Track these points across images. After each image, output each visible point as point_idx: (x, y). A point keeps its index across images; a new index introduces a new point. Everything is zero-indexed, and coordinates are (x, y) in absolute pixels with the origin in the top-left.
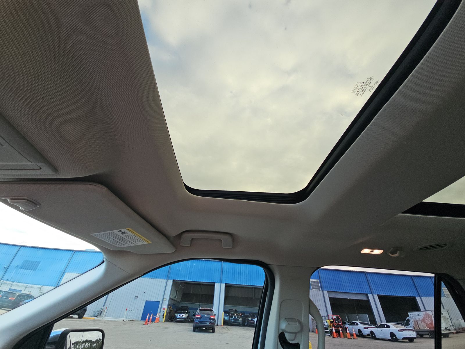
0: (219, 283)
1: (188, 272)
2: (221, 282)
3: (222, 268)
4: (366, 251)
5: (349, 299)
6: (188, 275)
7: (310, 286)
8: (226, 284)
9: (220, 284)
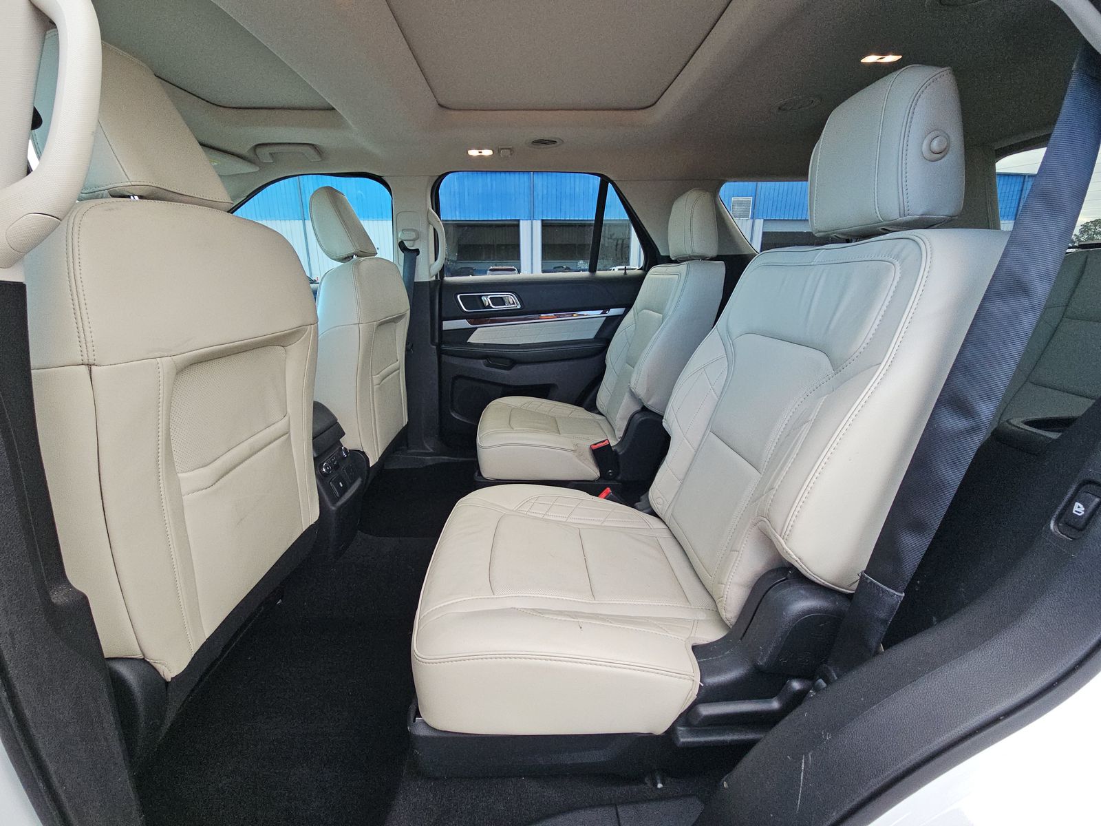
0: (527, 220)
1: (458, 202)
2: (532, 218)
3: (532, 189)
4: (474, 153)
5: (807, 232)
6: (458, 209)
7: (721, 210)
8: (542, 220)
9: (529, 221)
